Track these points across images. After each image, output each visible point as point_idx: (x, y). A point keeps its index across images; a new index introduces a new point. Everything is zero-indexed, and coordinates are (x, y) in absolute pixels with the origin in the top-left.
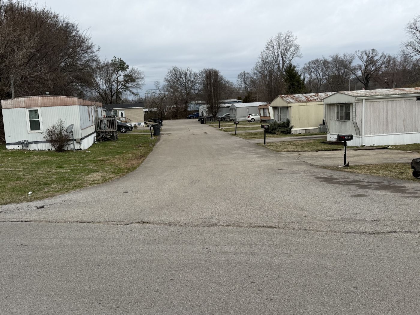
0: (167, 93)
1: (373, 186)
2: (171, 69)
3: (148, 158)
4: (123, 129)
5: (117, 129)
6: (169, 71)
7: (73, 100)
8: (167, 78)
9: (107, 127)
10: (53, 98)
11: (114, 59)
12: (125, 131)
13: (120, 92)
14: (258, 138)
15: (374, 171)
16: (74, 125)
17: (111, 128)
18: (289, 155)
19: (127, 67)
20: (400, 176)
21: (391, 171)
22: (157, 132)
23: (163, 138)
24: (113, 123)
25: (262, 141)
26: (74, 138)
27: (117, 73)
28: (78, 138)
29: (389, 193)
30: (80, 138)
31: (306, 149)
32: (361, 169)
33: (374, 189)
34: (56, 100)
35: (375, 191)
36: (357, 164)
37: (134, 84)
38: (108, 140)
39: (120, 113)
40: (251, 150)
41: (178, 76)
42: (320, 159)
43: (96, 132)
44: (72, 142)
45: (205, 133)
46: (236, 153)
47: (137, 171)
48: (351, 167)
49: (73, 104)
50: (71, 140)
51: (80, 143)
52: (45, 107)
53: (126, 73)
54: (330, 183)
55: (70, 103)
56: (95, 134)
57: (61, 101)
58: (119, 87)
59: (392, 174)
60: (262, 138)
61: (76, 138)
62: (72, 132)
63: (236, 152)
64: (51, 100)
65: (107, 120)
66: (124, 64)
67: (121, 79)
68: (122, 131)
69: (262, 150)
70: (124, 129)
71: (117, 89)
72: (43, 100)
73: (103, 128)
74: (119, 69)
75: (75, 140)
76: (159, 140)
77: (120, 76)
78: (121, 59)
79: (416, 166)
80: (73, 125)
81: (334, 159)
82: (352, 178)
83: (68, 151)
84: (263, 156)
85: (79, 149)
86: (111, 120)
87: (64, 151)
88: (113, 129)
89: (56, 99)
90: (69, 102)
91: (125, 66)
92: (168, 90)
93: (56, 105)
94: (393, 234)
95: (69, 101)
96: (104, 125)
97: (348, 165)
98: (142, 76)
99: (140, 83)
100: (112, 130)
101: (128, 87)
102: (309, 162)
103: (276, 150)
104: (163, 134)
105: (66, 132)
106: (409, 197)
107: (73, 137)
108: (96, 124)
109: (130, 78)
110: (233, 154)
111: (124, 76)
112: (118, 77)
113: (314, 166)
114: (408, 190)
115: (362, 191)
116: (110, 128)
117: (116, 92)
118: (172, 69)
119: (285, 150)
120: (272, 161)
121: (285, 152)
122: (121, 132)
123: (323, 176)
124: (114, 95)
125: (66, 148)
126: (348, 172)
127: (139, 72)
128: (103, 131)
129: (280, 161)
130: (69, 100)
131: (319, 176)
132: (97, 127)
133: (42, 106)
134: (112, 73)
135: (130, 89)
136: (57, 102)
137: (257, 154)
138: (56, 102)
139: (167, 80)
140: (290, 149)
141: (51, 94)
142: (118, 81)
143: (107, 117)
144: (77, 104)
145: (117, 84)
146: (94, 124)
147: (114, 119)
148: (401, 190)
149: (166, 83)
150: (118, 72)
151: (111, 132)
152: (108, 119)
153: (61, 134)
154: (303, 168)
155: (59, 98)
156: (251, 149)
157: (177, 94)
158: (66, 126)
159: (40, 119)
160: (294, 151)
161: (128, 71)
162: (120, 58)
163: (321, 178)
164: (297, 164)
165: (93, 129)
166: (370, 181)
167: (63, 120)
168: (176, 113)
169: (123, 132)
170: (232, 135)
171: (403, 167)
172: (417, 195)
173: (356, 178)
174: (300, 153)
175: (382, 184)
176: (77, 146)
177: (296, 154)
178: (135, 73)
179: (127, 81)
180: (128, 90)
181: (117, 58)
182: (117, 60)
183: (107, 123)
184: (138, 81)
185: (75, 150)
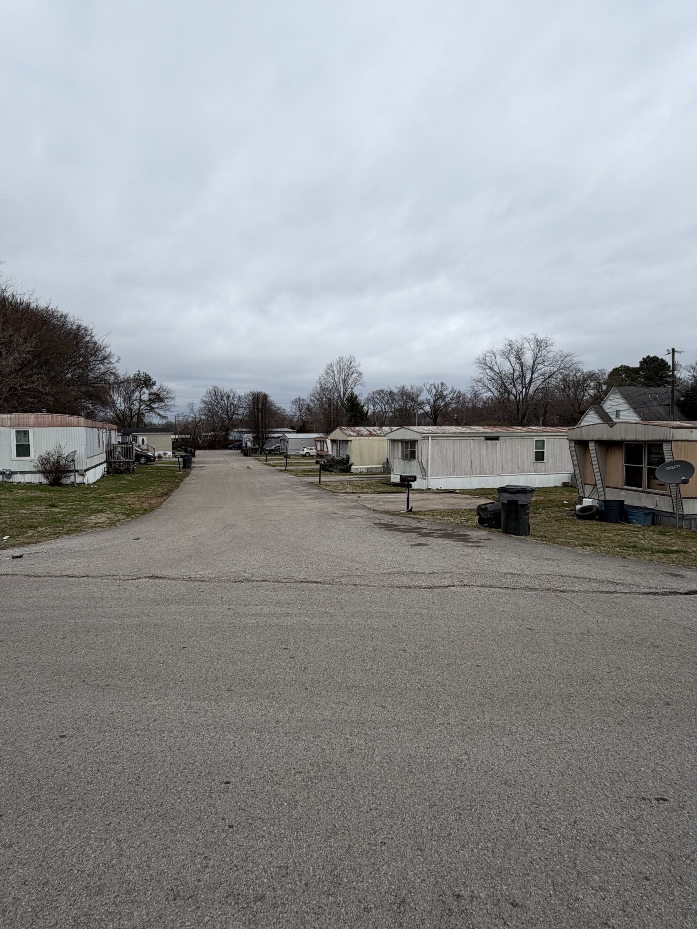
0: (203, 417)
1: (435, 534)
3: (172, 496)
5: (134, 459)
6: (208, 391)
7: (78, 420)
8: (204, 399)
9: (121, 456)
10: (52, 417)
11: (137, 373)
12: (145, 462)
13: (143, 414)
14: (313, 476)
15: (439, 517)
16: (78, 452)
17: (127, 457)
18: (347, 497)
19: (154, 384)
20: (465, 524)
21: (457, 518)
22: (187, 464)
23: (194, 472)
24: (130, 451)
25: (316, 479)
26: (76, 469)
27: (141, 391)
28: (81, 468)
29: (452, 543)
30: (85, 468)
31: (366, 490)
32: (425, 515)
33: (437, 538)
35: (436, 540)
36: (421, 509)
37: (162, 404)
38: (122, 472)
39: (141, 439)
40: (303, 490)
41: (218, 397)
42: (382, 503)
43: (106, 461)
44: (72, 474)
45: (249, 468)
46: (284, 493)
47: (155, 513)
48: (414, 513)
49: (78, 426)
50: (72, 471)
51: (83, 475)
52: (38, 428)
53: (152, 391)
54: (389, 531)
55: (74, 424)
56: (105, 464)
57: (61, 421)
58: (142, 407)
59: (458, 521)
60: (316, 475)
61: (79, 469)
62: (73, 461)
63: (284, 491)
64: (48, 419)
65: (122, 447)
66: (150, 379)
67: (145, 397)
68: (141, 461)
69: (316, 491)
70: (144, 459)
71: (139, 409)
72: (37, 418)
73: (116, 457)
74: (143, 385)
75: (77, 471)
76: (189, 474)
77: (144, 393)
78: (147, 374)
79: (482, 513)
80: (75, 451)
81: (397, 503)
82: (414, 524)
83: (67, 485)
84: (315, 497)
85: (82, 483)
86: (127, 447)
87: (61, 485)
88: (130, 459)
89: (55, 418)
90: (72, 423)
91: (152, 381)
92: (204, 414)
93: (55, 426)
94: (451, 588)
95: (72, 421)
96: (118, 454)
97: (411, 510)
98: (173, 395)
99: (170, 403)
100: (128, 460)
101: (155, 408)
102: (369, 506)
103: (332, 491)
104: (195, 467)
105: (66, 460)
106: (472, 546)
107: (74, 467)
108: (107, 451)
109: (157, 398)
110: (280, 494)
111: (149, 394)
112: (141, 396)
113: (374, 510)
114: (471, 539)
115: (423, 540)
116: (125, 457)
117: (138, 414)
118: (211, 388)
119: (343, 491)
120: (326, 504)
121: (342, 493)
123: (383, 522)
124: (134, 416)
125: (63, 481)
126: (411, 518)
128: (116, 460)
129: (336, 504)
131: (378, 522)
132: (109, 456)
133: (35, 426)
134: (134, 391)
135: (157, 410)
137: (309, 494)
138: (55, 421)
139: (204, 402)
140: (349, 490)
141: (49, 412)
142: (141, 400)
143: (122, 443)
144: (83, 425)
145: (140, 404)
146: (104, 451)
147: (131, 446)
148: (464, 539)
149: (203, 405)
150: (141, 389)
151: (126, 462)
152: (124, 446)
153: (58, 462)
154: (362, 512)
155: (60, 416)
156: (303, 488)
157: (216, 419)
158: (65, 453)
159: (31, 443)
160: (353, 493)
161: (155, 389)
162: (146, 372)
163: (380, 524)
164: (356, 507)
165: (103, 457)
166: (433, 529)
167: (63, 445)
168: (214, 441)
169: (143, 462)
170: (281, 471)
171: (469, 514)
172: (481, 544)
173: (419, 525)
174: (359, 494)
175: (445, 532)
176: (79, 479)
177: (355, 496)
178: (164, 391)
179: (153, 401)
180: (154, 411)
181: (142, 372)
182: (142, 374)
183: (122, 451)
184: (168, 402)
185: (76, 484)
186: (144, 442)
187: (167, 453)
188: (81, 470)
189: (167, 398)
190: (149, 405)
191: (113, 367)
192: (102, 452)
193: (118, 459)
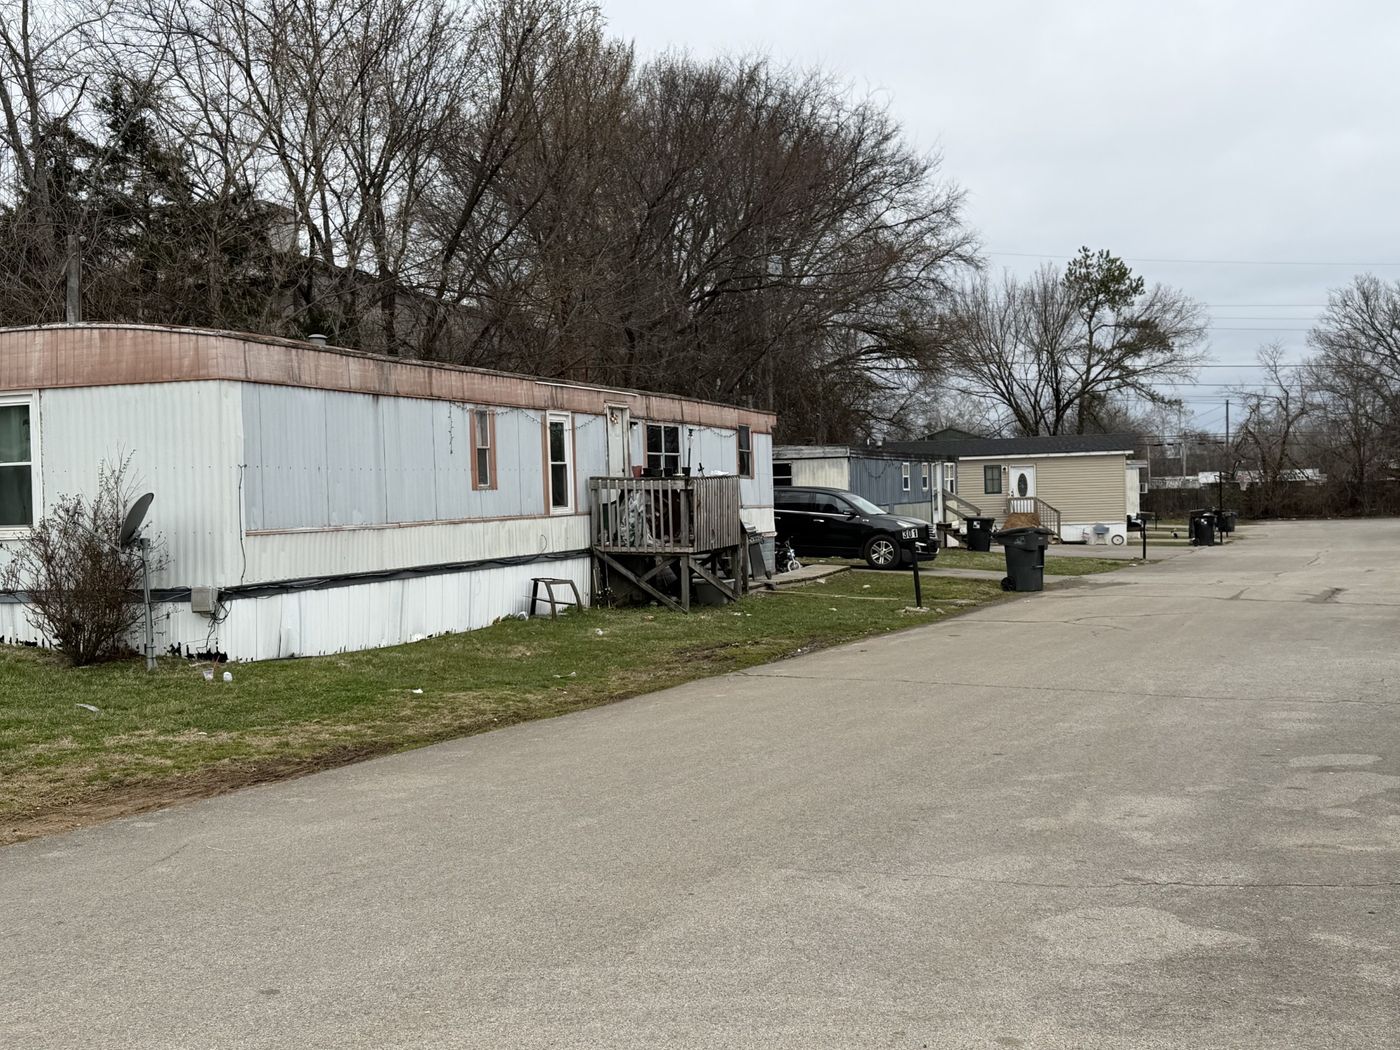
0: (1317, 398)
2: (1348, 287)
4: (884, 550)
6: (1338, 297)
7: (197, 349)
8: (1323, 327)
10: (102, 338)
11: (1079, 256)
12: (890, 557)
13: (1101, 399)
17: (667, 532)
19: (1136, 289)
26: (177, 586)
27: (1091, 317)
34: (113, 350)
37: (1160, 357)
39: (1014, 476)
41: (1381, 317)
43: (588, 553)
49: (196, 374)
52: (60, 392)
53: (1127, 312)
55: (181, 366)
64: (89, 346)
65: (648, 492)
66: (1123, 273)
67: (1105, 339)
68: (875, 556)
70: (886, 546)
71: (1086, 384)
72: (54, 347)
73: (626, 536)
74: (1101, 296)
75: (183, 595)
77: (1102, 325)
78: (1112, 256)
80: (146, 497)
85: (208, 656)
86: (665, 493)
89: (112, 343)
90: (175, 362)
91: (1128, 282)
92: (1319, 385)
93: (113, 379)
95: (176, 354)
96: (632, 520)
98: (1200, 322)
99: (1188, 353)
100: (668, 550)
101: (1135, 372)
108: (594, 509)
109: (1149, 335)
111: (1117, 325)
112: (1091, 333)
116: (658, 536)
117: (1081, 394)
118: (1350, 285)
122: (873, 566)
124: (1069, 406)
127: (1187, 304)
128: (624, 549)
130: (176, 346)
132: (599, 532)
133: (47, 384)
134: (1066, 317)
135: (1143, 380)
136: (118, 362)
138: (112, 359)
139: (1321, 338)
142: (1092, 349)
143: (647, 474)
144: (214, 371)
145: (1088, 362)
149: (1315, 353)
150: (1093, 310)
152: (653, 485)
155: (130, 334)
157: (1372, 404)
159: (35, 463)
161: (1136, 308)
162: (1108, 252)
165: (576, 538)
167: (129, 462)
168: (1357, 488)
169: (881, 561)
176: (199, 636)
178: (1164, 310)
179: (1133, 349)
180: (1133, 385)
181: (1094, 250)
182: (1094, 261)
183: (648, 507)
184: (1182, 346)
185: (190, 656)
186: (1026, 488)
187: (1107, 530)
188: (202, 590)
190: (1117, 364)
191: (966, 240)
192: (542, 510)
193: (632, 544)
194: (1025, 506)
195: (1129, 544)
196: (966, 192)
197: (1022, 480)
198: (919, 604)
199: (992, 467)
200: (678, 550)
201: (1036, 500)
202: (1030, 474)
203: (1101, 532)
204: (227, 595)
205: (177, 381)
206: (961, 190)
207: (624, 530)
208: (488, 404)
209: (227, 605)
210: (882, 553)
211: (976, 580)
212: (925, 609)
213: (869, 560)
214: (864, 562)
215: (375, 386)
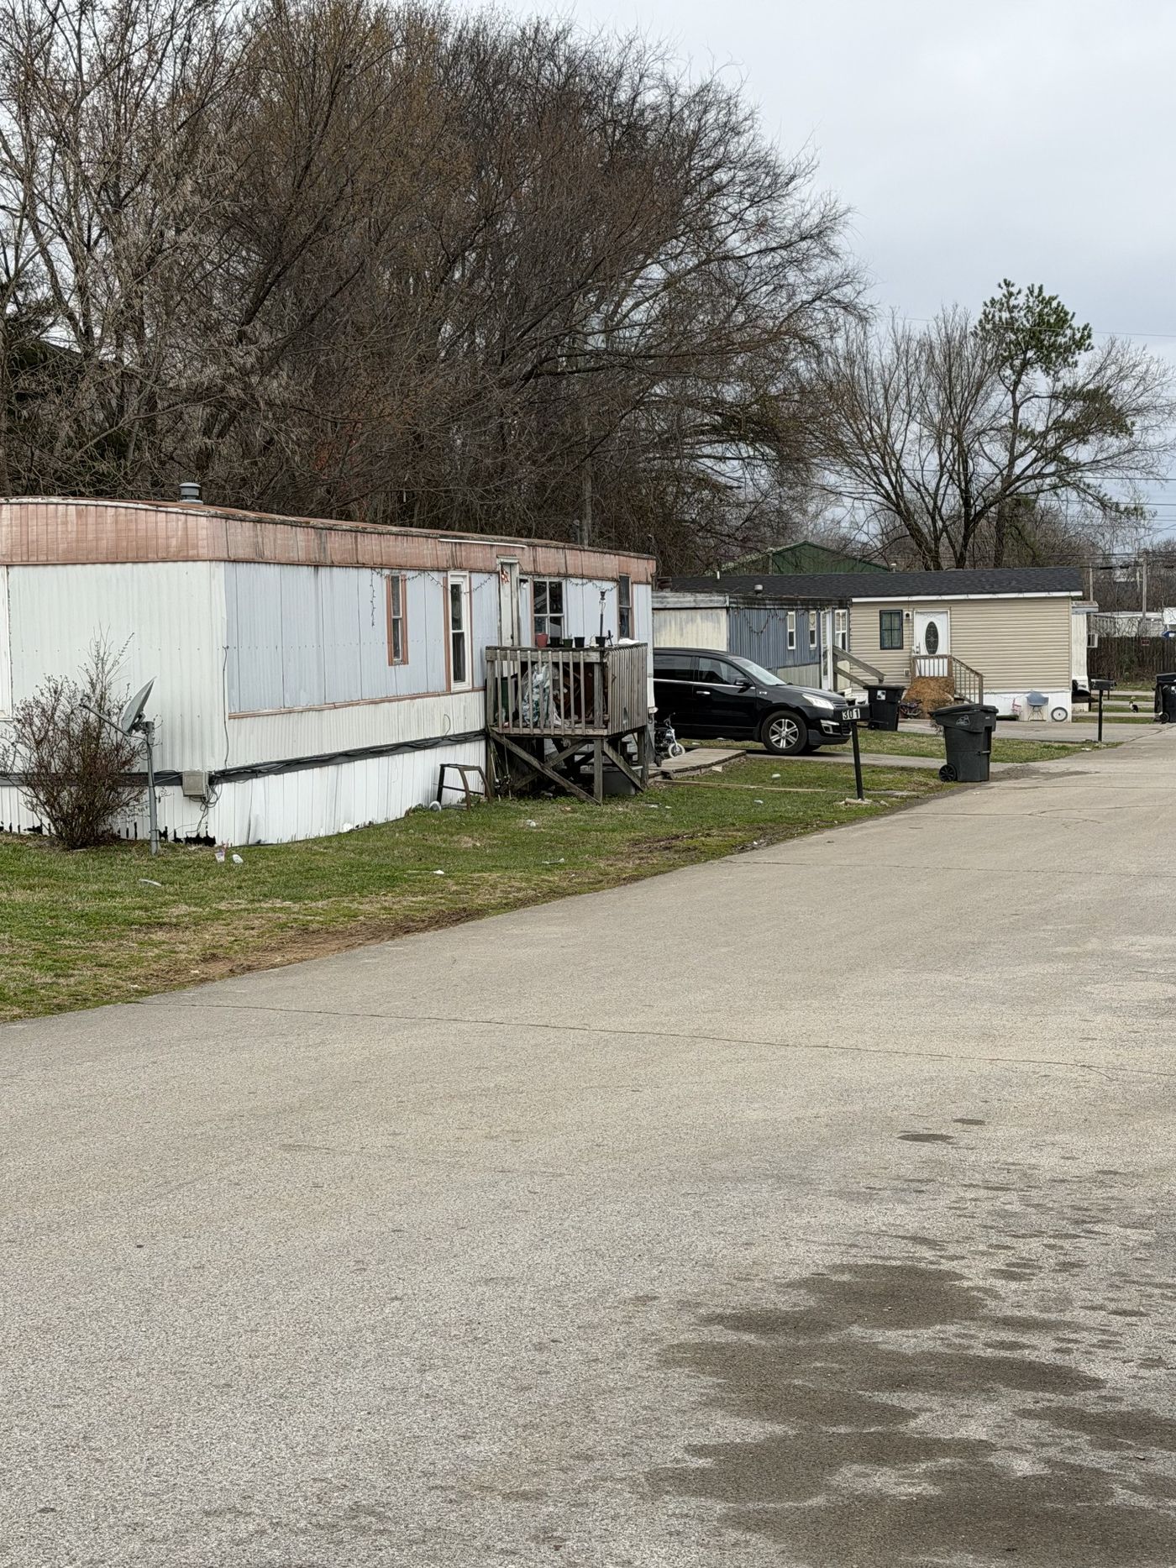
4: (785, 731)
7: (186, 529)
9: (553, 708)
10: (79, 515)
11: (999, 294)
16: (182, 686)
17: (578, 712)
19: (1081, 343)
24: (589, 681)
26: (169, 768)
27: (1016, 383)
28: (193, 767)
30: (212, 767)
34: (91, 528)
37: (1114, 443)
38: (552, 791)
43: (484, 734)
44: (146, 791)
49: (185, 555)
51: (204, 800)
52: (30, 569)
53: (1068, 377)
55: (168, 547)
56: (474, 754)
57: (117, 531)
58: (1021, 466)
61: (178, 768)
62: (140, 724)
64: (65, 523)
65: (556, 665)
66: (1062, 319)
67: (1035, 416)
68: (774, 738)
70: (789, 726)
71: (1007, 483)
72: (24, 523)
73: (529, 716)
74: (1030, 354)
75: (174, 779)
77: (1032, 396)
78: (1046, 294)
80: (152, 684)
83: (138, 844)
85: (197, 840)
86: (576, 665)
89: (91, 520)
90: (161, 542)
91: (1069, 332)
93: (92, 557)
95: (162, 534)
96: (536, 698)
99: (1153, 439)
100: (578, 732)
101: (1077, 466)
105: (114, 725)
107: (153, 760)
108: (490, 684)
109: (1097, 412)
111: (1054, 396)
112: (1016, 407)
116: (567, 716)
117: (1000, 498)
124: (980, 515)
127: (1154, 368)
128: (526, 731)
130: (162, 525)
132: (496, 709)
133: (16, 559)
134: (980, 384)
135: (1089, 478)
136: (97, 539)
138: (90, 537)
142: (1017, 429)
143: (555, 644)
144: (203, 552)
145: (1011, 450)
150: (1020, 373)
152: (561, 657)
155: (111, 511)
161: (1081, 370)
162: (1041, 288)
167: (113, 650)
169: (783, 744)
176: (187, 821)
178: (1121, 376)
179: (1076, 432)
180: (1075, 486)
181: (1022, 284)
182: (1021, 300)
183: (555, 683)
184: (1145, 429)
185: (177, 840)
186: (936, 642)
187: (1046, 700)
188: (193, 774)
189: (1139, 411)
190: (1053, 455)
191: (846, 279)
192: (443, 687)
193: (536, 725)
194: (934, 668)
195: (1075, 719)
196: (848, 210)
197: (932, 631)
198: (860, 796)
199: (891, 613)
200: (591, 732)
201: (951, 659)
202: (942, 623)
203: (1037, 703)
204: (216, 778)
205: (164, 560)
206: (842, 207)
207: (526, 709)
208: (401, 568)
209: (218, 788)
210: (783, 734)
211: (903, 769)
212: (867, 801)
213: (767, 743)
214: (760, 746)
215: (315, 556)
